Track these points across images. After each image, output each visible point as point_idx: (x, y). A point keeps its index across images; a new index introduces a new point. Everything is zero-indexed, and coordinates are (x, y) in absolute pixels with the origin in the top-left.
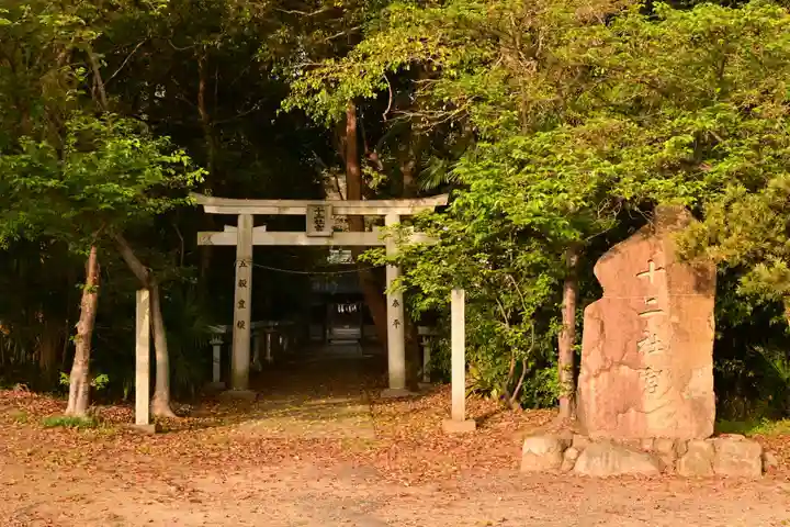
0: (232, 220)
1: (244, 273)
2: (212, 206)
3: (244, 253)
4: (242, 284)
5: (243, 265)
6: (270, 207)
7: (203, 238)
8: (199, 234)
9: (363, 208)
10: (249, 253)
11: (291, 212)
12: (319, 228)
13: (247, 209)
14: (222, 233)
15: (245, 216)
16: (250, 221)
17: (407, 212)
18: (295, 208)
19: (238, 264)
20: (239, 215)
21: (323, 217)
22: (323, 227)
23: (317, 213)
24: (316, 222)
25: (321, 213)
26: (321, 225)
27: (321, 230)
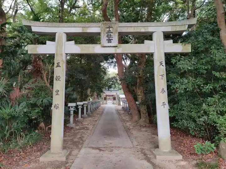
0: (52, 37)
4: (57, 79)
5: (59, 66)
6: (76, 28)
10: (63, 58)
12: (109, 41)
16: (64, 37)
19: (56, 65)
20: (56, 33)
21: (112, 33)
22: (112, 39)
23: (108, 29)
24: (107, 36)
25: (111, 29)
26: (110, 38)
27: (111, 42)
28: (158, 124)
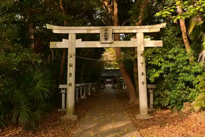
0: (66, 36)
1: (72, 61)
2: (56, 30)
3: (72, 52)
4: (71, 66)
5: (71, 57)
6: (83, 30)
7: (53, 45)
8: (51, 43)
9: (126, 29)
10: (74, 51)
11: (93, 32)
12: (106, 39)
13: (73, 31)
14: (61, 42)
15: (72, 34)
16: (74, 37)
17: (147, 31)
18: (95, 30)
19: (69, 56)
20: (69, 33)
21: (108, 34)
22: (108, 38)
23: (105, 32)
24: (105, 36)
25: (107, 32)
26: (107, 38)
27: (107, 40)
28: (140, 96)
